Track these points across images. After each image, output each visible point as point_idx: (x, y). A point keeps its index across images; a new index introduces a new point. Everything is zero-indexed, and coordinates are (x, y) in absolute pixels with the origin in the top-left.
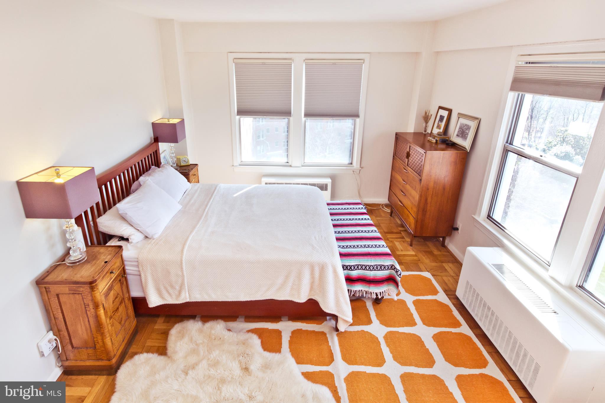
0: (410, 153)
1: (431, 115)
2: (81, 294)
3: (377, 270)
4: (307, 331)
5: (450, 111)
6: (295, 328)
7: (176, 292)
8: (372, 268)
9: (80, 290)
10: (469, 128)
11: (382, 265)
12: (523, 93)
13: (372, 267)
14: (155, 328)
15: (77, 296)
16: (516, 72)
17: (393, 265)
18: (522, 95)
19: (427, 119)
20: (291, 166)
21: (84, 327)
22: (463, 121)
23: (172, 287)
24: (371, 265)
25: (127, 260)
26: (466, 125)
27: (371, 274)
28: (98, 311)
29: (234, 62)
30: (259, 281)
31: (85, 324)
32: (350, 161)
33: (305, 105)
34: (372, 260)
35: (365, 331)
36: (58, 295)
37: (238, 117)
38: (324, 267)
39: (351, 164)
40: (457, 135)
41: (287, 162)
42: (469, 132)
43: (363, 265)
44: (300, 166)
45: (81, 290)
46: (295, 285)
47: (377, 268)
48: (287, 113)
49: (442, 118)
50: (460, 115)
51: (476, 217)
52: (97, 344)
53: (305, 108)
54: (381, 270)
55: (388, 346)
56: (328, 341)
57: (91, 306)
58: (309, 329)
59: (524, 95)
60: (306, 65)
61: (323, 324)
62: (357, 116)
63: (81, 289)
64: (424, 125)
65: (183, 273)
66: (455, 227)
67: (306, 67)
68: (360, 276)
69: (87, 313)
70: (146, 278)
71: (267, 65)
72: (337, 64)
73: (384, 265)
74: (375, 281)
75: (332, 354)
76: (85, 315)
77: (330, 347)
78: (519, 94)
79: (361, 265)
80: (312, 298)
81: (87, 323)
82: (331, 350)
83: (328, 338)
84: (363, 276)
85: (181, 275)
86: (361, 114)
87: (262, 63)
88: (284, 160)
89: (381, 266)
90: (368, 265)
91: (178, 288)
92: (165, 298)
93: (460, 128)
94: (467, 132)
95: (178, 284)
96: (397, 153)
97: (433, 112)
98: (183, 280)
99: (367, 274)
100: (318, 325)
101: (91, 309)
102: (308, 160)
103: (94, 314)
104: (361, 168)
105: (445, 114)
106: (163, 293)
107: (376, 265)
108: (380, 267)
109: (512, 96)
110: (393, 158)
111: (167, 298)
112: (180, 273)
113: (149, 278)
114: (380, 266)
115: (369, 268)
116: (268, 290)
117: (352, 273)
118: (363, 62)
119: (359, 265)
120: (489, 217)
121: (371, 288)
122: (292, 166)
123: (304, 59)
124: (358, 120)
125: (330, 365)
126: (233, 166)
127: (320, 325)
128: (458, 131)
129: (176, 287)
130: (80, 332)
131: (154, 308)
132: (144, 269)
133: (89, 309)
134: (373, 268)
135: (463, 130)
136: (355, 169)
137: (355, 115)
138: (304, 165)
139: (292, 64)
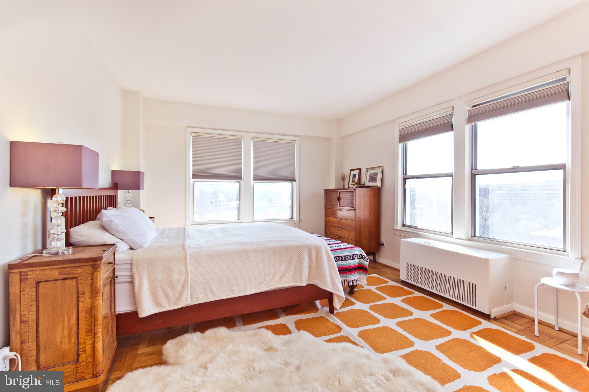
0: (341, 196)
1: (346, 176)
2: (77, 278)
3: (350, 259)
4: (307, 319)
5: (360, 170)
6: (297, 319)
7: (176, 295)
9: (77, 272)
10: (376, 174)
11: (354, 255)
12: (406, 142)
14: (138, 353)
15: (68, 282)
16: (400, 133)
17: (360, 254)
18: (406, 144)
19: (344, 179)
20: (242, 223)
21: (68, 330)
22: (370, 172)
23: (172, 287)
24: (346, 256)
26: (374, 173)
27: (347, 263)
28: (96, 300)
29: (191, 135)
30: (265, 269)
31: (69, 325)
32: (290, 216)
34: (346, 251)
35: (353, 309)
36: (37, 284)
37: (192, 180)
38: (319, 249)
39: (292, 218)
40: (369, 181)
41: (239, 220)
42: (377, 176)
43: (340, 256)
44: (251, 222)
45: (79, 272)
46: (297, 269)
47: (350, 257)
48: (238, 177)
49: (354, 176)
50: (368, 169)
51: (396, 228)
52: (81, 354)
53: (254, 173)
54: (353, 259)
55: (376, 312)
56: (329, 320)
57: (88, 295)
58: (308, 317)
59: (407, 143)
60: (253, 141)
61: (318, 312)
62: (294, 180)
63: (79, 270)
64: (342, 183)
65: (187, 269)
66: (381, 243)
67: (253, 143)
69: (78, 306)
70: (141, 281)
71: (221, 139)
72: (277, 142)
73: (355, 255)
74: (350, 269)
75: (338, 325)
76: (74, 311)
77: (333, 323)
78: (404, 144)
79: (338, 257)
80: (309, 283)
81: (74, 322)
82: (336, 324)
83: (328, 319)
84: (341, 267)
85: (184, 271)
86: (297, 178)
87: (216, 137)
88: (235, 218)
90: (344, 256)
91: (179, 288)
92: (162, 304)
93: (370, 176)
94: (376, 176)
95: (181, 284)
96: (327, 203)
97: (347, 174)
98: (187, 278)
99: (344, 263)
100: (314, 314)
101: (86, 298)
102: (256, 217)
103: (89, 306)
104: (300, 221)
105: (357, 172)
106: (159, 297)
107: (349, 255)
108: (352, 257)
109: (400, 146)
110: (325, 208)
111: (163, 304)
112: (184, 270)
113: (144, 280)
116: (273, 279)
118: (295, 142)
119: (337, 257)
120: (404, 225)
121: (349, 276)
123: (252, 137)
124: (294, 183)
125: (340, 332)
127: (317, 313)
128: (369, 179)
129: (178, 286)
130: (58, 339)
132: (140, 270)
133: (83, 299)
135: (372, 177)
136: (296, 222)
137: (292, 180)
138: (254, 221)
139: (242, 140)
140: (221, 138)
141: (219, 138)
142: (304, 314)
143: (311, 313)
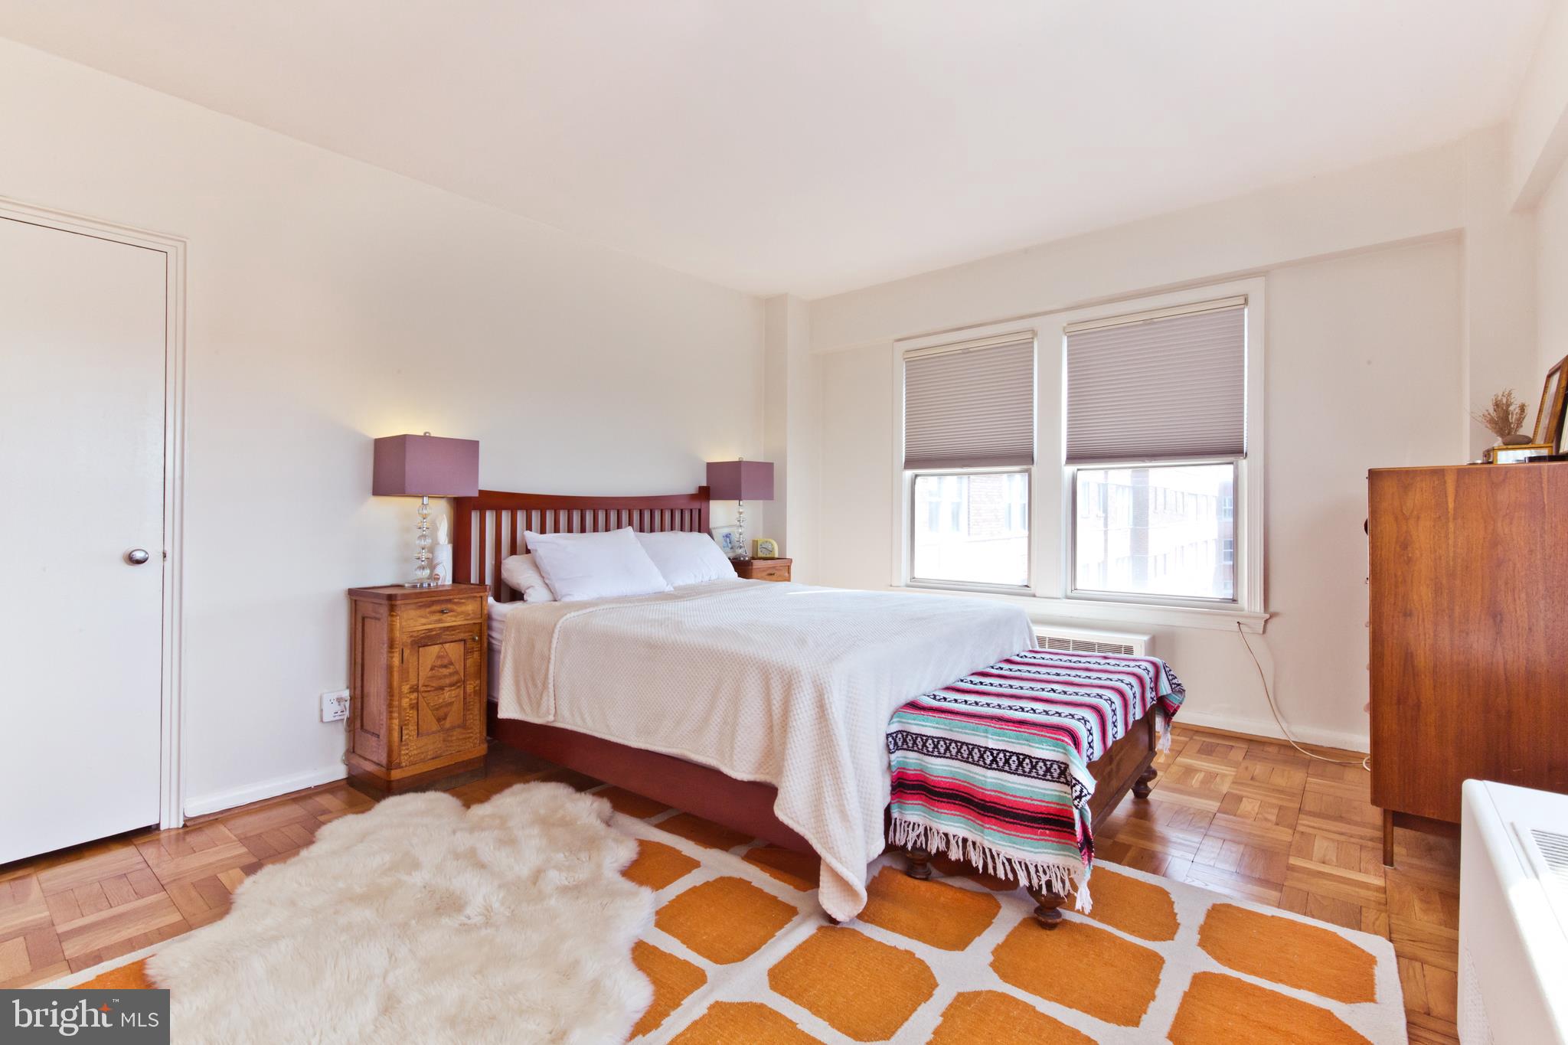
2: (381, 619)
3: (1007, 768)
6: (737, 875)
7: (537, 696)
8: (991, 758)
13: (988, 753)
17: (1065, 765)
20: (1034, 596)
23: (533, 681)
24: (987, 749)
25: (499, 618)
27: (988, 780)
28: (390, 657)
29: (904, 359)
32: (1221, 593)
33: (1069, 434)
34: (991, 729)
35: (917, 956)
36: (363, 619)
39: (1233, 601)
41: (1027, 586)
45: (381, 612)
47: (1007, 762)
48: (1022, 457)
52: (381, 729)
53: (1068, 442)
54: (1020, 771)
55: (949, 1016)
56: (783, 926)
60: (1069, 336)
61: (809, 892)
62: (1240, 450)
63: (382, 610)
67: (1069, 341)
68: (960, 785)
71: (974, 354)
73: (1030, 758)
74: (1000, 810)
75: (758, 949)
77: (772, 937)
82: (765, 943)
83: (791, 922)
84: (965, 787)
88: (1017, 576)
89: (1021, 757)
90: (977, 746)
91: (539, 685)
92: (523, 705)
99: (977, 777)
102: (1083, 584)
104: (1268, 615)
106: (522, 692)
107: (1004, 751)
108: (1017, 762)
112: (547, 653)
114: (1018, 759)
115: (982, 756)
117: (930, 766)
118: (1243, 303)
121: (989, 835)
122: (1037, 595)
123: (1065, 324)
124: (1243, 463)
125: (722, 964)
126: (891, 586)
129: (538, 682)
131: (503, 719)
134: (994, 760)
136: (1246, 617)
137: (1233, 451)
138: (1073, 595)
139: (1033, 342)
140: (971, 350)
141: (966, 352)
142: (771, 876)
143: (790, 884)
